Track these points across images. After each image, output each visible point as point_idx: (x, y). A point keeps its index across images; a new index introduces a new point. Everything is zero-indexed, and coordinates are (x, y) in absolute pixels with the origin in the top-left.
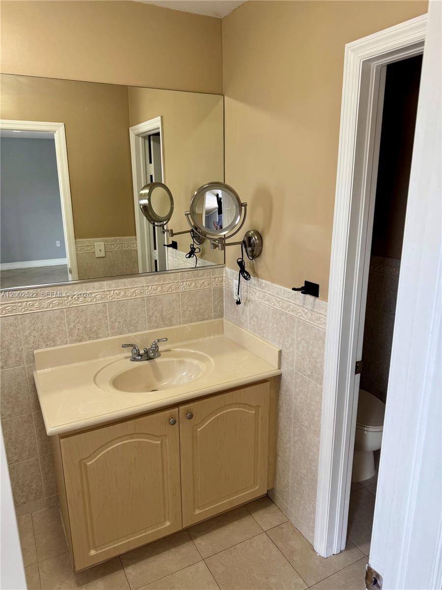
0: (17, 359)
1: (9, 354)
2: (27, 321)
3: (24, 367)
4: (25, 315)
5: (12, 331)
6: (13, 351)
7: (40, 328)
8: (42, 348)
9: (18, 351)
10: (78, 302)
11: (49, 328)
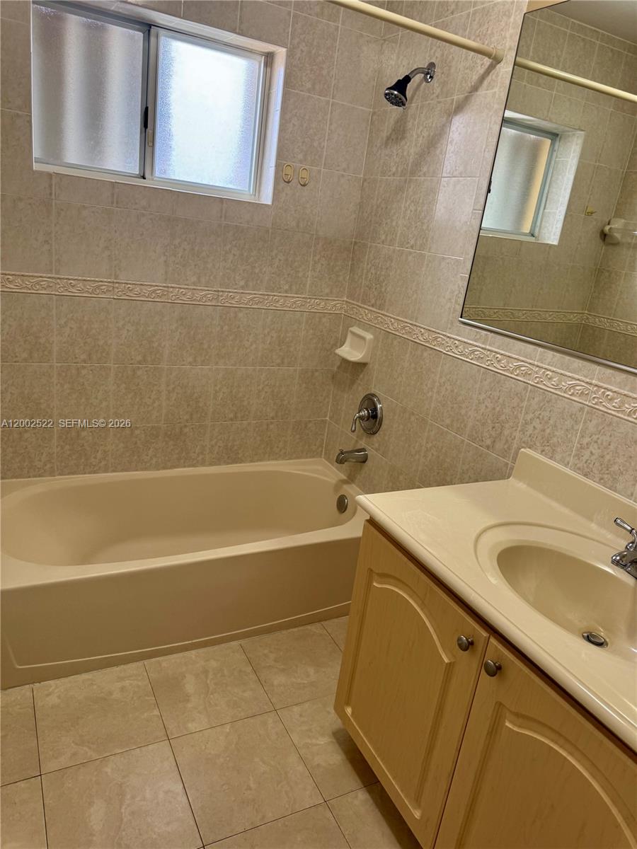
0: (506, 447)
1: (501, 433)
2: (535, 399)
3: (507, 464)
4: (536, 389)
5: (515, 405)
6: (506, 432)
7: (545, 419)
8: (535, 450)
9: (511, 437)
10: (609, 406)
11: (555, 426)
